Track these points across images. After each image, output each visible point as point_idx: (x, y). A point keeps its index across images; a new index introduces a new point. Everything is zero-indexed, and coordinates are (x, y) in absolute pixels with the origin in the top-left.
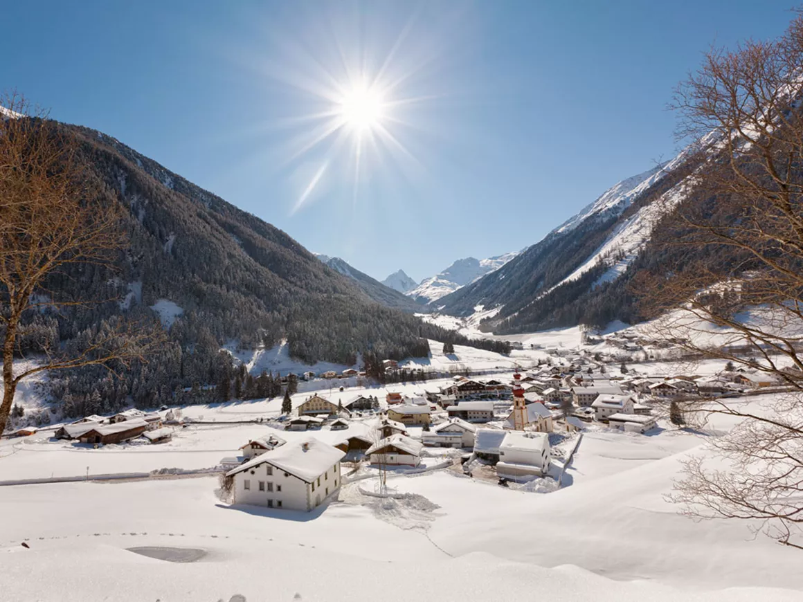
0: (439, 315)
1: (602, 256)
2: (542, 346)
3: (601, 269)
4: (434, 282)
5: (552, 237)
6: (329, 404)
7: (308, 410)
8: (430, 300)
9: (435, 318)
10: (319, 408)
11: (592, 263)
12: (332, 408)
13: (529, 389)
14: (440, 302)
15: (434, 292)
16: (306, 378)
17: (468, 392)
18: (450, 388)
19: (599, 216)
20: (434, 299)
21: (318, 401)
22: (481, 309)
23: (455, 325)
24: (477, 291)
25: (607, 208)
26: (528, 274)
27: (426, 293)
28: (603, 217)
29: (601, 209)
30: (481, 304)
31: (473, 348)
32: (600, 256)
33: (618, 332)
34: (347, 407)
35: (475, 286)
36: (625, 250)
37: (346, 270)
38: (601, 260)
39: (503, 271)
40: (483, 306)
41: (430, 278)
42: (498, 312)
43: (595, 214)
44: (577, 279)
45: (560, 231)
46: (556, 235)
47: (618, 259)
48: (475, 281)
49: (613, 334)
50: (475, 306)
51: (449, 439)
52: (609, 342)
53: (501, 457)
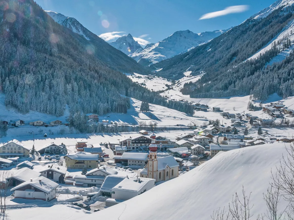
0: (154, 77)
1: (277, 42)
2: (221, 110)
3: (273, 53)
4: (156, 48)
5: (249, 21)
6: (22, 149)
7: (4, 153)
8: (151, 62)
9: (150, 79)
10: (13, 152)
11: (269, 48)
12: (24, 152)
13: (184, 144)
14: (158, 66)
15: (155, 56)
16: (17, 125)
17: (139, 145)
18: (126, 140)
19: (282, 11)
20: (155, 62)
21: (13, 146)
22: (189, 75)
23: (164, 86)
24: (188, 59)
25: (288, 5)
26: (227, 49)
27: (148, 56)
28: (285, 12)
29: (285, 6)
30: (189, 70)
31: (166, 108)
32: (275, 42)
33: (273, 103)
34: (39, 152)
35: (188, 54)
36: (291, 41)
37: (80, 30)
38: (275, 47)
39: (211, 45)
40: (191, 72)
41: (153, 44)
42: (200, 78)
43: (280, 8)
44: (256, 59)
45: (256, 18)
46: (252, 21)
47: (286, 47)
48: (189, 50)
49: (269, 104)
50: (185, 71)
51: (94, 181)
52: (265, 110)
53: (112, 195)
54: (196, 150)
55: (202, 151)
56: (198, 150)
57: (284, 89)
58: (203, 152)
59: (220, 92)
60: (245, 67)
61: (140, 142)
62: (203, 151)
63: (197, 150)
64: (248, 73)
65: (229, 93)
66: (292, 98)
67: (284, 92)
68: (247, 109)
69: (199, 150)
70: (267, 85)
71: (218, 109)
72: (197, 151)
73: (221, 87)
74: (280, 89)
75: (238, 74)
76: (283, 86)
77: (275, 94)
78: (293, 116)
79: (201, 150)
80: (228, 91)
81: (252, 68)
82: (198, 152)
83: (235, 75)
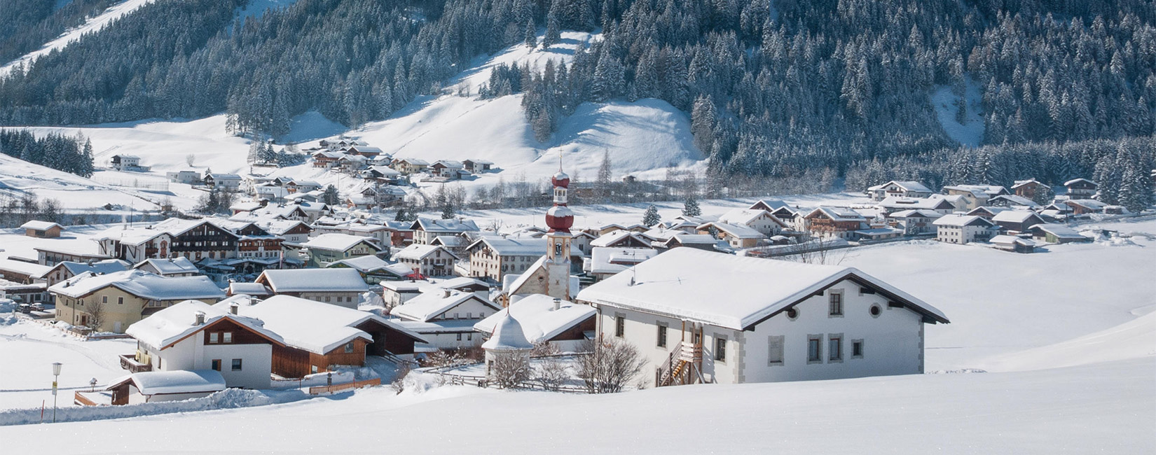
17: (193, 255)
18: (152, 241)
33: (328, 140)
54: (429, 262)
55: (447, 263)
56: (435, 262)
57: (349, 96)
58: (450, 267)
59: (93, 106)
60: (165, 18)
61: (197, 244)
62: (450, 264)
63: (432, 261)
64: (185, 39)
65: (129, 108)
66: (383, 126)
67: (348, 106)
68: (248, 162)
69: (438, 261)
70: (284, 81)
71: (131, 162)
72: (432, 263)
73: (90, 85)
74: (333, 97)
75: (145, 42)
76: (347, 86)
77: (315, 115)
78: (448, 178)
79: (444, 261)
80: (125, 102)
81: (194, 25)
82: (434, 266)
83: (132, 47)
